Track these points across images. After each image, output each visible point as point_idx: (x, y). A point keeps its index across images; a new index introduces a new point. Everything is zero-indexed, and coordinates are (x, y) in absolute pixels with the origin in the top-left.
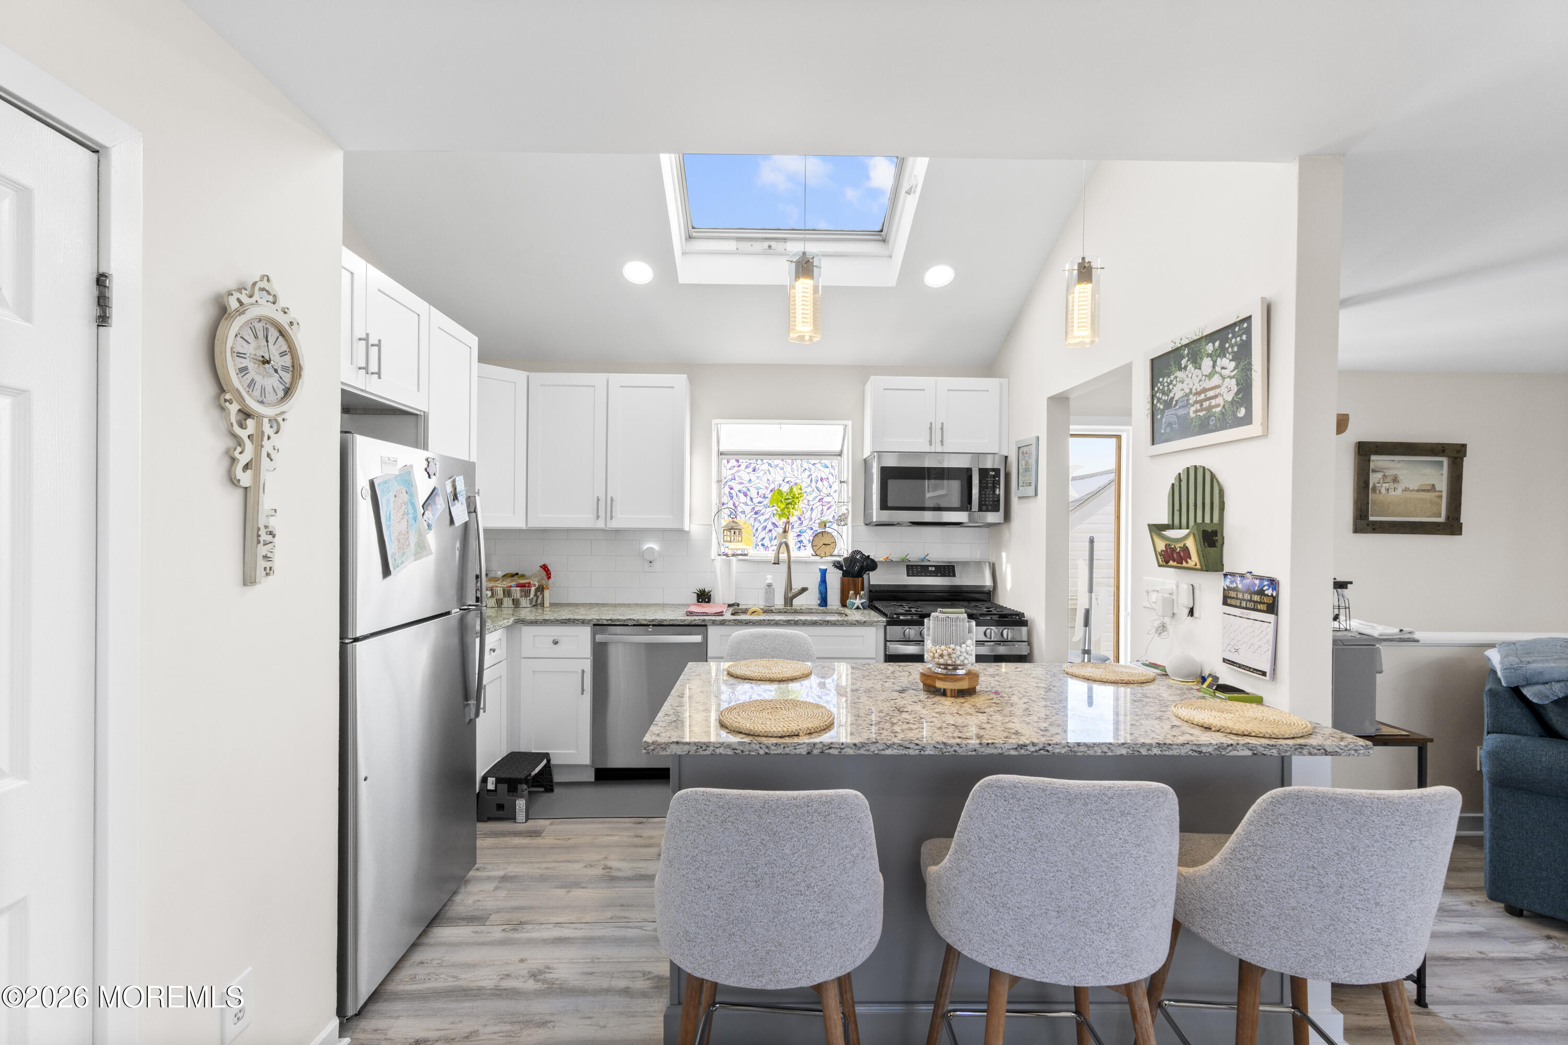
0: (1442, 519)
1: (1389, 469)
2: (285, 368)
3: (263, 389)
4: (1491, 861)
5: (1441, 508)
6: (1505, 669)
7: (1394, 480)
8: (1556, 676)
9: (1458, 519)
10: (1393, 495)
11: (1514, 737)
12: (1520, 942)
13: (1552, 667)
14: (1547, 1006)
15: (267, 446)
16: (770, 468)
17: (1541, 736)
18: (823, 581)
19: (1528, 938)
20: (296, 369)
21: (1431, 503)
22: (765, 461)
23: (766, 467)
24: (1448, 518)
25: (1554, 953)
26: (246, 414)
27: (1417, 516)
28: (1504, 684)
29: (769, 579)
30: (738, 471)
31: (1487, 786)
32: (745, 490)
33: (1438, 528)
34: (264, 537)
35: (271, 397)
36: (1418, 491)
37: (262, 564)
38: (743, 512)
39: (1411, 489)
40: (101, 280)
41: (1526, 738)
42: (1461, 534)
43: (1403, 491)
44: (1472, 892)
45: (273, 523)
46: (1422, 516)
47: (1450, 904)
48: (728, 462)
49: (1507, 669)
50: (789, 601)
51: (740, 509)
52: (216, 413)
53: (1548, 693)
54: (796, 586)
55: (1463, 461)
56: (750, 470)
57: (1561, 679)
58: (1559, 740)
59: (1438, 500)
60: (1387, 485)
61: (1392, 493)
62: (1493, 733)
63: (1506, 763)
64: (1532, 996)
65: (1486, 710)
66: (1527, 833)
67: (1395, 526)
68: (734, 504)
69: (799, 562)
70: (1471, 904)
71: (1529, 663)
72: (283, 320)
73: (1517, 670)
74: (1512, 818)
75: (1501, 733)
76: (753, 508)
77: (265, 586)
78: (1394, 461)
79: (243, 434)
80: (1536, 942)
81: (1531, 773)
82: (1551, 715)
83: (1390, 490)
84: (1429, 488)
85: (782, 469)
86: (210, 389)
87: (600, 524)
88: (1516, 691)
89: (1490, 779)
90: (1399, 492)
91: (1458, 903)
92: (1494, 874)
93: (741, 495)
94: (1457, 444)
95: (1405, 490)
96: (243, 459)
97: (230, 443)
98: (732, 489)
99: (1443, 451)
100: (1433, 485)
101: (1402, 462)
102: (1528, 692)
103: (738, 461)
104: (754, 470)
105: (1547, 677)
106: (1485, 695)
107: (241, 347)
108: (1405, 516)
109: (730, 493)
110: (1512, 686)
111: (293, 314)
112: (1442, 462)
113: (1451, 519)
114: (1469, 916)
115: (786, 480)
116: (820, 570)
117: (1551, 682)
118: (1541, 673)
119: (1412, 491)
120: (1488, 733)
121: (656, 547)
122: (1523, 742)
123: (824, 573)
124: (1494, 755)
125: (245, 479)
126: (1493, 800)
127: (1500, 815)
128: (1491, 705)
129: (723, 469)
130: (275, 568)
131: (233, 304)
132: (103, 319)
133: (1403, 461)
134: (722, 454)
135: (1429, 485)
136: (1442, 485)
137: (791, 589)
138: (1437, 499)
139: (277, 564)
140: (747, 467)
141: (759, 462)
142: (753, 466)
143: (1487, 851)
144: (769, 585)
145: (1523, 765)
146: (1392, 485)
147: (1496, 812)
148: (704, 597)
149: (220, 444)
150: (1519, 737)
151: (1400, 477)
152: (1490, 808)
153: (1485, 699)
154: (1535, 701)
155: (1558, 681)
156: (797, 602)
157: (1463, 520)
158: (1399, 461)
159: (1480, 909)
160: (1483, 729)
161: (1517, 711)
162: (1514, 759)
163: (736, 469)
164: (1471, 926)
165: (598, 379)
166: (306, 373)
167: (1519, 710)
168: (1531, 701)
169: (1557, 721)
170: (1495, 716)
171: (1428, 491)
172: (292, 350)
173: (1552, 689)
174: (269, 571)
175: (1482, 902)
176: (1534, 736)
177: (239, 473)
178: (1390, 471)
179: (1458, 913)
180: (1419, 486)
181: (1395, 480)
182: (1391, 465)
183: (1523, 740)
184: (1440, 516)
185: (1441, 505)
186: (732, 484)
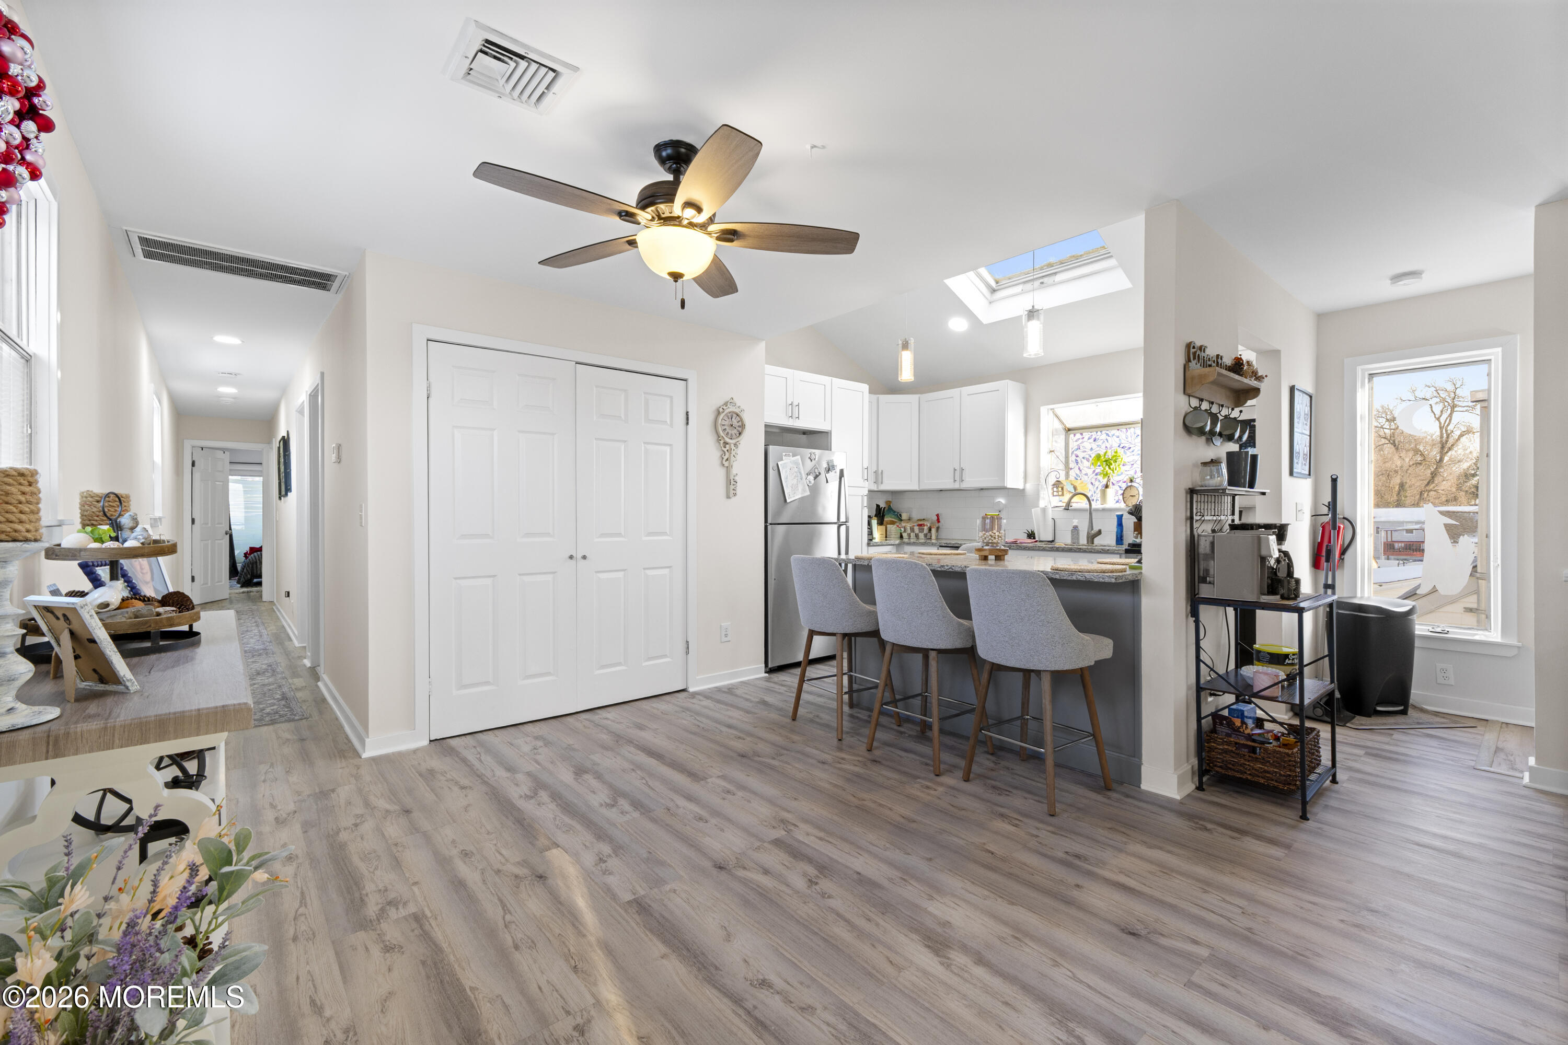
2: (739, 426)
3: (732, 435)
15: (733, 453)
16: (1108, 438)
18: (1120, 524)
20: (743, 426)
22: (1103, 432)
23: (1104, 436)
26: (726, 443)
29: (1075, 522)
30: (1082, 442)
32: (1087, 456)
34: (732, 482)
35: (734, 436)
37: (732, 492)
38: (1086, 474)
40: (687, 413)
45: (736, 478)
48: (1074, 435)
50: (1091, 538)
51: (1084, 472)
52: (717, 444)
54: (1096, 529)
56: (1092, 440)
68: (1079, 469)
69: (1097, 510)
72: (737, 411)
76: (1094, 471)
77: (733, 499)
79: (725, 450)
85: (1118, 437)
86: (716, 437)
87: (957, 486)
93: (1085, 461)
96: (725, 458)
97: (722, 452)
98: (1077, 456)
103: (1082, 434)
104: (1095, 440)
107: (724, 422)
109: (1076, 460)
111: (742, 407)
115: (1122, 446)
116: (1117, 516)
121: (1003, 501)
123: (1120, 518)
125: (726, 464)
129: (1071, 441)
130: (738, 493)
131: (721, 410)
132: (687, 423)
134: (1069, 430)
137: (1092, 529)
139: (738, 492)
140: (1089, 439)
141: (1099, 433)
142: (1094, 437)
144: (1075, 528)
148: (1031, 535)
149: (719, 454)
156: (1097, 541)
163: (1080, 441)
165: (954, 392)
166: (746, 427)
172: (741, 420)
174: (735, 495)
177: (724, 462)
186: (1078, 452)
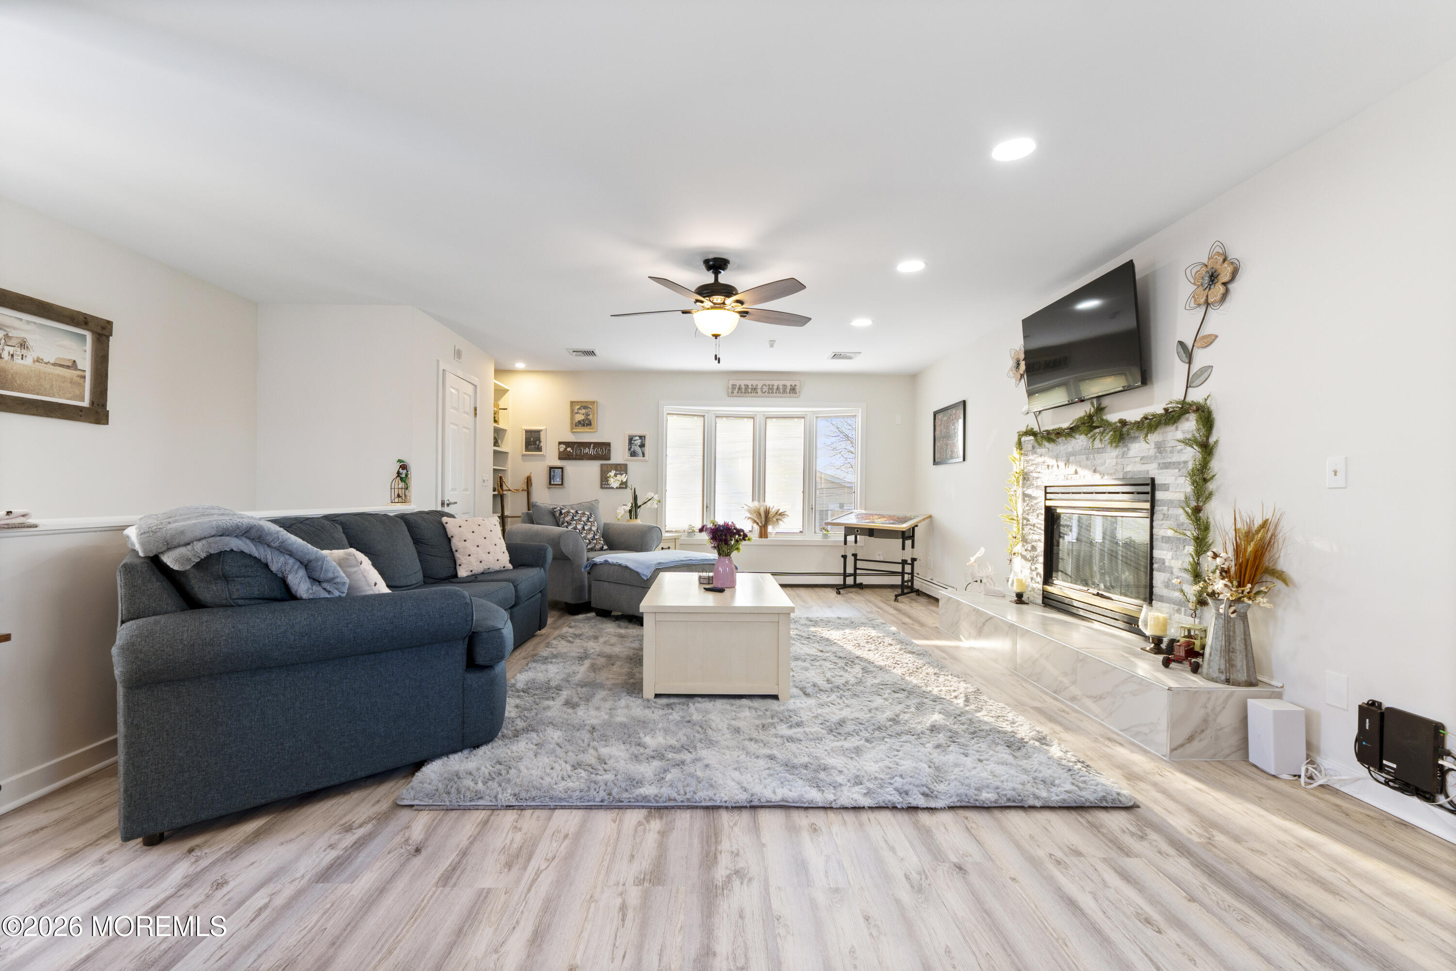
0: (86, 403)
1: (15, 329)
4: (126, 791)
5: (84, 391)
6: (142, 534)
7: (21, 345)
8: (198, 533)
9: (104, 405)
10: (20, 364)
11: (152, 619)
12: (160, 878)
13: (194, 524)
14: (186, 958)
17: (183, 610)
19: (169, 866)
21: (71, 382)
24: (92, 403)
25: (196, 868)
27: (54, 396)
28: (141, 554)
31: (121, 694)
33: (81, 413)
36: (54, 364)
39: (46, 360)
41: (166, 616)
42: (107, 423)
43: (34, 362)
44: (104, 841)
46: (60, 397)
47: (72, 878)
49: (145, 533)
53: (190, 555)
55: (109, 340)
57: (203, 536)
58: (201, 610)
59: (81, 381)
60: (11, 350)
61: (18, 360)
62: (128, 620)
63: (143, 655)
64: (170, 954)
65: (120, 592)
66: (167, 734)
67: (23, 404)
70: (101, 861)
71: (169, 523)
73: (156, 532)
74: (152, 723)
75: (138, 618)
78: (21, 320)
80: (177, 866)
81: (171, 657)
82: (193, 582)
83: (15, 357)
84: (70, 364)
88: (155, 561)
89: (124, 681)
90: (28, 361)
91: (81, 871)
92: (129, 806)
94: (102, 319)
95: (38, 361)
99: (86, 323)
100: (74, 361)
101: (32, 324)
102: (169, 560)
105: (189, 536)
106: (118, 573)
108: (38, 394)
110: (151, 555)
112: (84, 336)
113: (95, 404)
114: (96, 882)
117: (193, 542)
118: (182, 532)
119: (46, 363)
120: (123, 622)
122: (162, 622)
124: (130, 649)
126: (129, 709)
127: (137, 725)
128: (126, 584)
133: (35, 323)
135: (69, 360)
136: (86, 363)
138: (79, 379)
143: (121, 779)
145: (163, 651)
146: (18, 351)
147: (132, 723)
150: (158, 617)
151: (30, 343)
152: (125, 720)
153: (118, 579)
154: (176, 567)
155: (200, 540)
157: (109, 407)
158: (28, 322)
159: (114, 861)
160: (117, 619)
161: (156, 586)
162: (152, 647)
164: (99, 895)
167: (158, 584)
168: (172, 569)
169: (199, 588)
170: (131, 597)
171: (68, 367)
173: (194, 549)
175: (116, 849)
176: (175, 611)
178: (14, 332)
179: (80, 888)
180: (56, 359)
181: (23, 345)
182: (17, 324)
183: (162, 619)
184: (83, 400)
185: (84, 387)
